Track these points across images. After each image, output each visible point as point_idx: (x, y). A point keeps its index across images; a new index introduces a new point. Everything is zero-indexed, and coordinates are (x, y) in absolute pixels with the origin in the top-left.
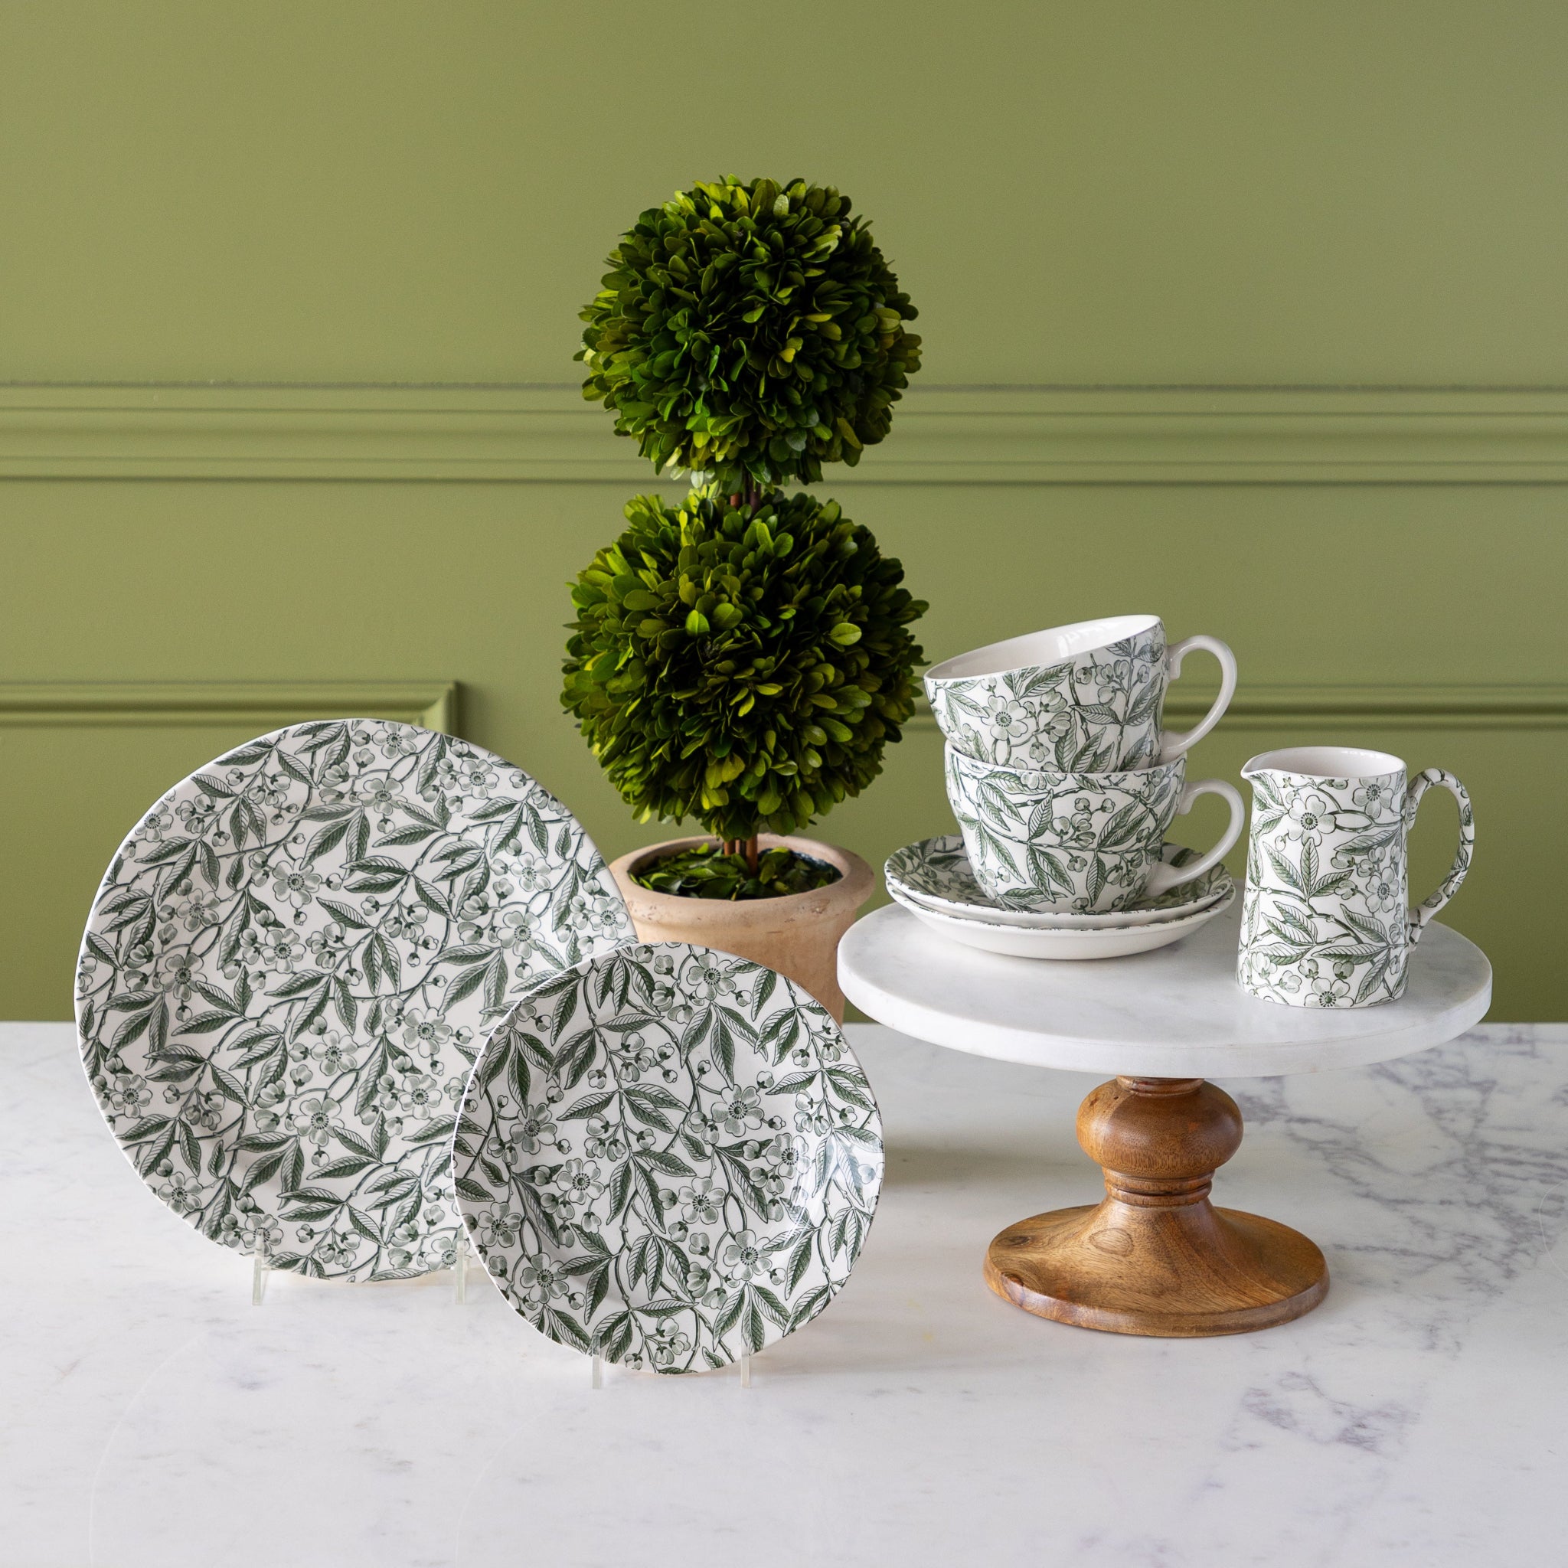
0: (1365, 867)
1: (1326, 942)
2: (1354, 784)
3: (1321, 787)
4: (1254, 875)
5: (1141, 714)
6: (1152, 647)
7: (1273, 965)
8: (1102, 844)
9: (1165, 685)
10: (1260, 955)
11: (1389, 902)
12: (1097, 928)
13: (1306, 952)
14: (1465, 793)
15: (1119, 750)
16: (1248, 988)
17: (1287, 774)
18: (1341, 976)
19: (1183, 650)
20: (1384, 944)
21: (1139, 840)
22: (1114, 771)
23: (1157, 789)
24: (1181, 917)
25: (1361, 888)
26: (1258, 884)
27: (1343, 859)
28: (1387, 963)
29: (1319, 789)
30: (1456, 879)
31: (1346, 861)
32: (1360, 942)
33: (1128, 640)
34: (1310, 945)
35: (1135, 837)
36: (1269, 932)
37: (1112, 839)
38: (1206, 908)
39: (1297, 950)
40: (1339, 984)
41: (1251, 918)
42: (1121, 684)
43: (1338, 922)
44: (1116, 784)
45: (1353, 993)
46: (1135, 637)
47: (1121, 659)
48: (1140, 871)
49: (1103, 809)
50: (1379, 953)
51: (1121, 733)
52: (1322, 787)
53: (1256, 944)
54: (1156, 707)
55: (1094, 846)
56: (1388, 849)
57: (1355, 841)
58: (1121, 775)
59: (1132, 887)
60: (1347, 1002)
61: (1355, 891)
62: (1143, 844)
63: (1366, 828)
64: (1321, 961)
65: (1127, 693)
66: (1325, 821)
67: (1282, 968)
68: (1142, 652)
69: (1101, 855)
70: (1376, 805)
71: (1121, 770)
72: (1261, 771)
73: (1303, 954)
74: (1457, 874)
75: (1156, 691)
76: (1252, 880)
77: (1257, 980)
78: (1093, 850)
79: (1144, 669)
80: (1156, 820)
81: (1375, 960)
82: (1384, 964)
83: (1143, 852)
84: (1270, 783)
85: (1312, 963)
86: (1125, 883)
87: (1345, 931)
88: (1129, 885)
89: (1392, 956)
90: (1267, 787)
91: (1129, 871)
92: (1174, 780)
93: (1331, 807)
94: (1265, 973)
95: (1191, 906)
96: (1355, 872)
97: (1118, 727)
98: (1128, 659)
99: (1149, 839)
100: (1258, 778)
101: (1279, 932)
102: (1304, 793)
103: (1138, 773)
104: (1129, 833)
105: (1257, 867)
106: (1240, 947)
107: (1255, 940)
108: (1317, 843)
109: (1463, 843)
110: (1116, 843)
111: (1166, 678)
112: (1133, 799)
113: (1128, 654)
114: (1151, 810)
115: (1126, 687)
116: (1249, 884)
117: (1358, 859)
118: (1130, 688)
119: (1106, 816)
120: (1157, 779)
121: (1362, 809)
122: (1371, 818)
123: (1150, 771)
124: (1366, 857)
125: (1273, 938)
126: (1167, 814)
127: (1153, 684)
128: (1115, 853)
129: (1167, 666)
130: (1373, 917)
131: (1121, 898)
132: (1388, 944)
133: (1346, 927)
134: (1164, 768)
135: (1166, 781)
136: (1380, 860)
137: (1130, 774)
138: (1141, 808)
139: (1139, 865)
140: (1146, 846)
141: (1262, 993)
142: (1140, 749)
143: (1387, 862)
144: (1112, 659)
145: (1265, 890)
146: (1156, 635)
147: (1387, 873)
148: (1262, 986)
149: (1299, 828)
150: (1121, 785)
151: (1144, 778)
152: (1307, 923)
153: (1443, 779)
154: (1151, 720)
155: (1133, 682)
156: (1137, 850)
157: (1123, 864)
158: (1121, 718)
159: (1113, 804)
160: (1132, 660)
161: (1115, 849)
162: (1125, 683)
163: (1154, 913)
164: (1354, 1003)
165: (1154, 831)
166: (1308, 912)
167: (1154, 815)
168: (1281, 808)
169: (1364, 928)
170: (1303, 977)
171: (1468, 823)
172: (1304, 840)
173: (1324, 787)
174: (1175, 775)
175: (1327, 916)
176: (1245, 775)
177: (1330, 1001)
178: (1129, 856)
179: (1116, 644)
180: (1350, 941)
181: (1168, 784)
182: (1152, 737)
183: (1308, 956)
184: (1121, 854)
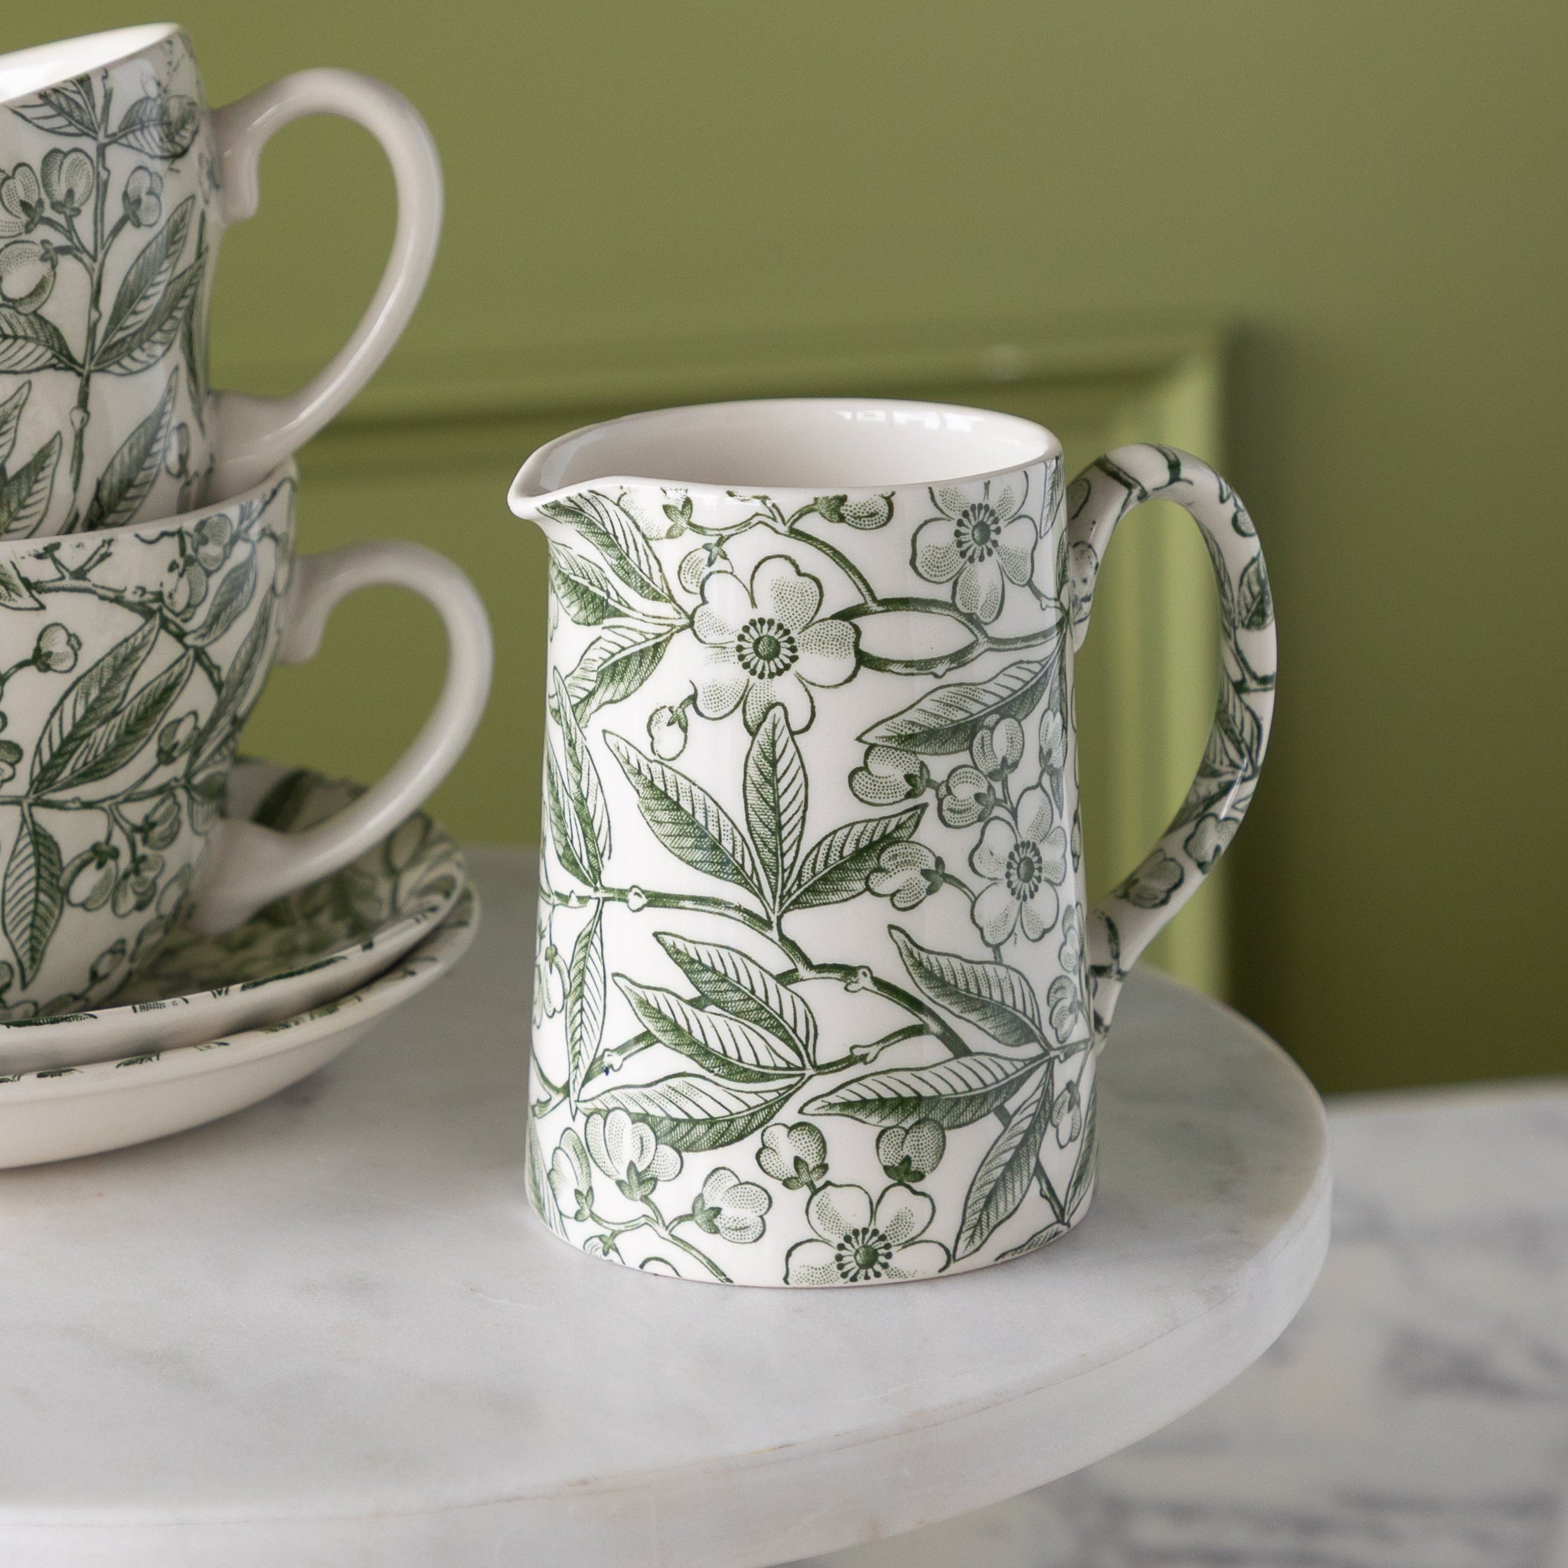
0: (964, 792)
1: (849, 1061)
2: (911, 510)
3: (802, 525)
4: (578, 845)
5: (143, 336)
6: (164, 111)
7: (667, 1151)
8: (44, 780)
9: (212, 238)
10: (620, 1118)
11: (1043, 905)
12: (54, 1067)
13: (784, 1099)
14: (1246, 522)
15: (79, 457)
16: (579, 1232)
17: (675, 493)
18: (904, 1173)
19: (267, 118)
20: (1032, 1050)
21: (165, 757)
22: (69, 530)
23: (215, 581)
24: (326, 1002)
25: (956, 866)
26: (593, 877)
27: (890, 770)
28: (1045, 1112)
29: (796, 534)
30: (1224, 809)
31: (899, 776)
32: (958, 1048)
33: (83, 81)
34: (797, 1074)
35: (152, 748)
36: (646, 1039)
37: (77, 762)
38: (399, 964)
39: (752, 1095)
40: (899, 1199)
41: (576, 992)
42: (70, 231)
43: (885, 988)
44: (80, 573)
45: (946, 1227)
46: (105, 72)
47: (65, 144)
48: (174, 857)
49: (40, 660)
50: (1022, 1080)
51: (83, 402)
52: (805, 525)
53: (600, 1083)
54: (190, 311)
55: (19, 786)
56: (1031, 724)
57: (927, 704)
58: (92, 540)
59: (150, 913)
60: (921, 1260)
61: (937, 876)
62: (179, 768)
63: (959, 658)
64: (835, 1128)
65: (94, 259)
66: (822, 645)
67: (700, 1162)
68: (132, 123)
69: (43, 816)
70: (985, 575)
71: (92, 525)
72: (583, 488)
73: (771, 1109)
74: (1225, 790)
75: (188, 257)
76: (571, 863)
77: (613, 1205)
78: (16, 801)
79: (144, 181)
80: (218, 686)
81: (1011, 1106)
82: (1036, 1117)
83: (182, 795)
84: (617, 522)
85: (802, 1137)
86: (129, 901)
87: (907, 1019)
88: (140, 907)
89: (1059, 1086)
90: (608, 541)
91: (138, 861)
92: (267, 552)
93: (841, 593)
94: (642, 1181)
95: (355, 960)
96: (931, 814)
97: (70, 383)
98: (89, 145)
99: (196, 753)
100: (571, 511)
101: (681, 1037)
102: (743, 550)
103: (151, 531)
104: (132, 733)
105: (587, 822)
106: (537, 1091)
107: (598, 1067)
108: (798, 723)
109: (1240, 687)
110: (93, 772)
111: (214, 217)
112: (134, 621)
113: (88, 130)
114: (200, 655)
115: (89, 245)
116: (556, 876)
117: (939, 766)
118: (104, 242)
119: (54, 684)
120: (212, 550)
121: (943, 593)
122: (971, 620)
123: (189, 522)
124: (963, 758)
125: (664, 1059)
126: (248, 666)
127: (175, 234)
128: (88, 805)
129: (217, 176)
130: (998, 961)
131: (117, 950)
132: (1047, 1048)
133: (913, 1004)
134: (232, 511)
135: (241, 552)
136: (1008, 766)
137: (124, 537)
138: (166, 651)
139: (171, 838)
140: (189, 775)
141: (635, 1246)
142: (147, 453)
143: (1028, 770)
144: (33, 146)
145: (621, 895)
146: (173, 67)
147: (1031, 807)
148: (632, 1225)
149: (731, 674)
150: (96, 576)
151: (170, 548)
152: (780, 999)
153: (1175, 477)
154: (177, 356)
155: (108, 228)
156: (160, 790)
157: (119, 840)
158: (77, 346)
159: (75, 642)
160: (101, 150)
161: (89, 791)
162: (84, 225)
163: (238, 1000)
164: (951, 1257)
165: (213, 721)
166: (780, 962)
167: (211, 669)
168: (665, 609)
169: (974, 1002)
170: (775, 1187)
171: (1255, 621)
172: (753, 714)
173: (813, 524)
174: (268, 533)
175: (847, 972)
176: (523, 506)
177: (870, 1259)
178: (135, 813)
179: (43, 96)
180: (928, 1049)
181: (247, 566)
182: (182, 410)
183: (789, 1114)
184: (111, 806)
